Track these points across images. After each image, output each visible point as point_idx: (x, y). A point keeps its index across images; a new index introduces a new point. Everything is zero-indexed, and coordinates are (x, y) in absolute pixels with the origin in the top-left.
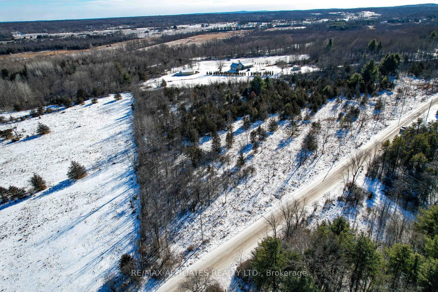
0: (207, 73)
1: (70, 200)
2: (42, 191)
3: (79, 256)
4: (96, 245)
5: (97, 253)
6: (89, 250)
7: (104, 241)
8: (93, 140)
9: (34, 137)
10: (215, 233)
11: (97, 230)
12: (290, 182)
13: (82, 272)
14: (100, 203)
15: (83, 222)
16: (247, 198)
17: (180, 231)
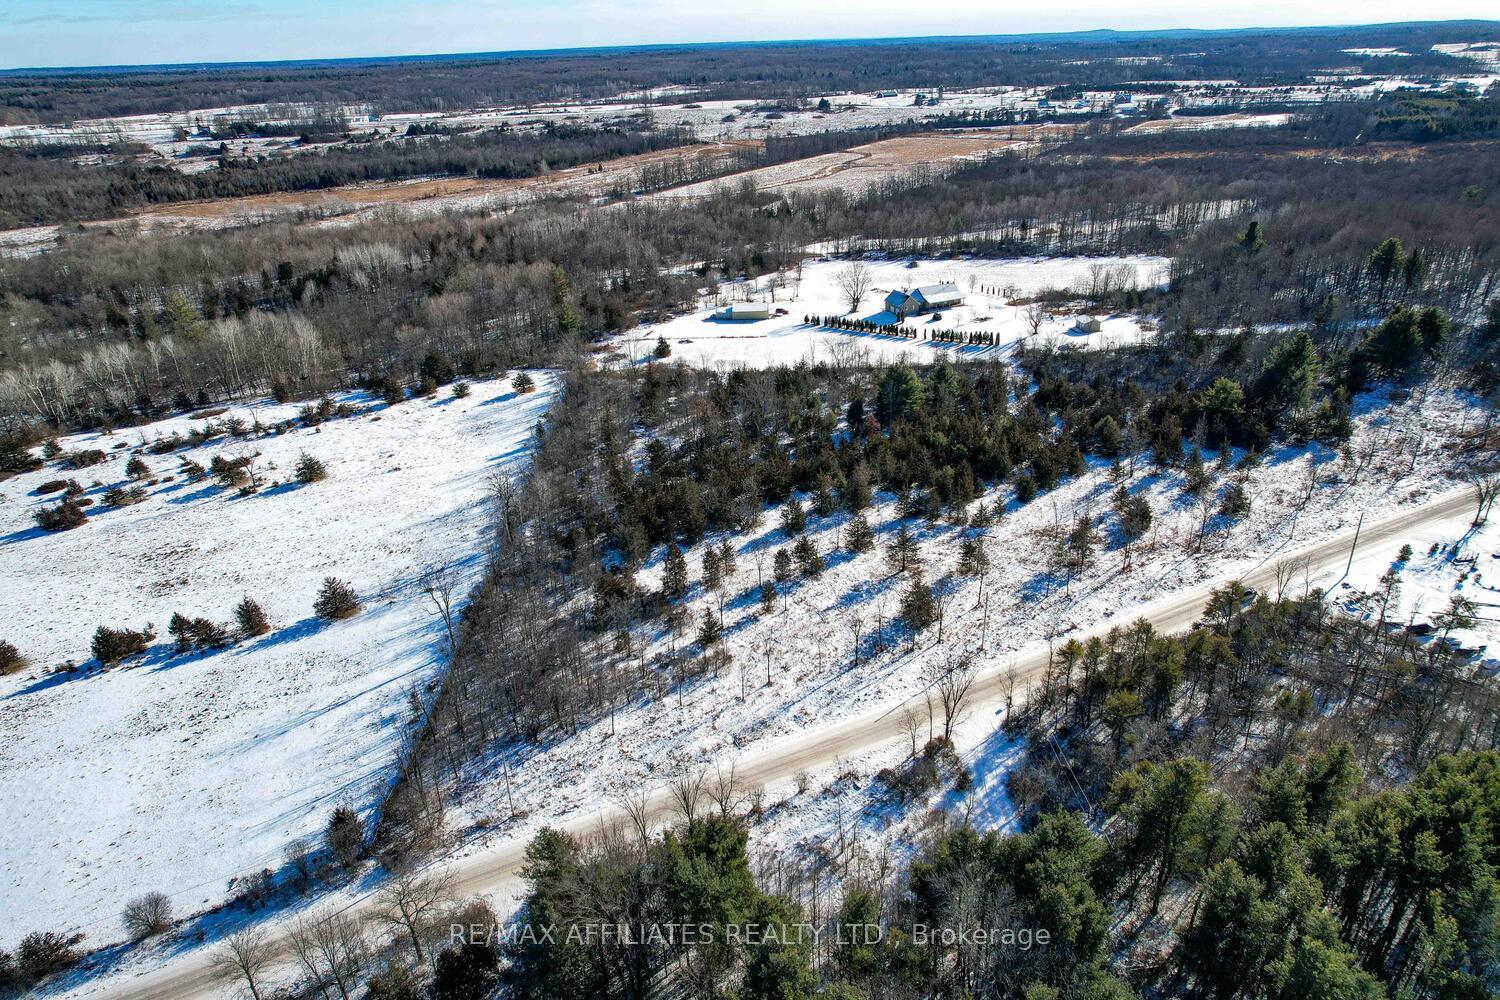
0: (806, 319)
1: (304, 668)
2: (258, 638)
3: (274, 796)
4: (312, 779)
5: (308, 795)
6: (296, 787)
7: (332, 774)
8: (411, 515)
9: (288, 487)
10: (550, 800)
11: (327, 748)
12: (794, 710)
13: (269, 828)
14: (358, 686)
15: (308, 725)
16: (668, 733)
17: (484, 782)
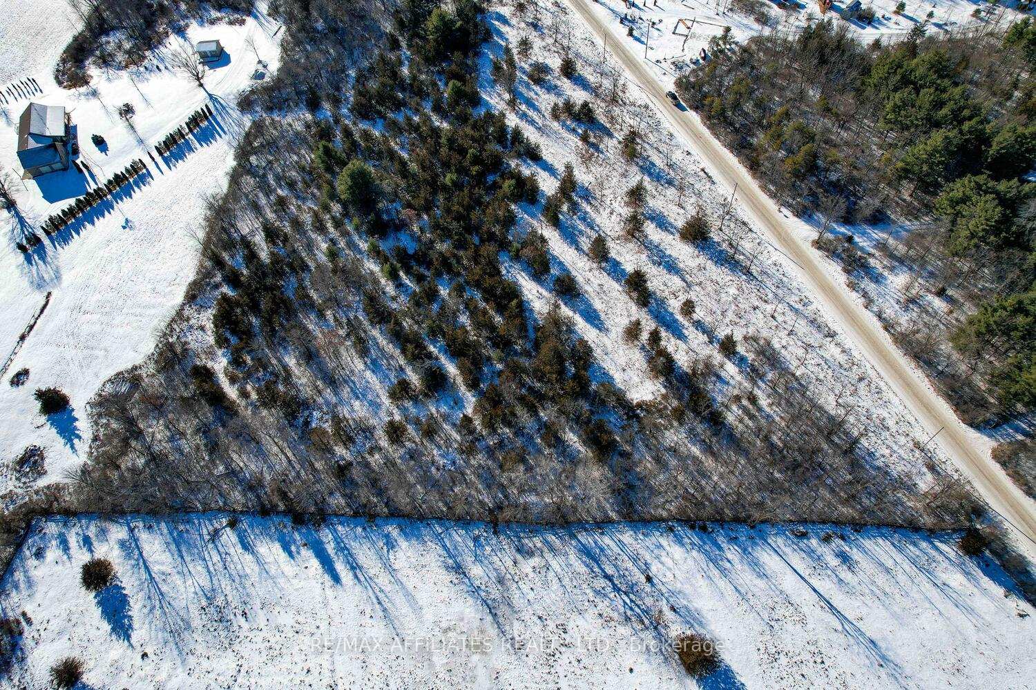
4: (916, 596)
6: (928, 605)
7: (909, 583)
11: (883, 598)
15: (860, 625)
